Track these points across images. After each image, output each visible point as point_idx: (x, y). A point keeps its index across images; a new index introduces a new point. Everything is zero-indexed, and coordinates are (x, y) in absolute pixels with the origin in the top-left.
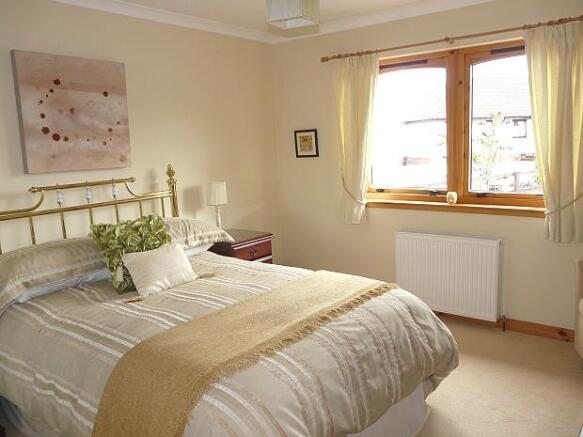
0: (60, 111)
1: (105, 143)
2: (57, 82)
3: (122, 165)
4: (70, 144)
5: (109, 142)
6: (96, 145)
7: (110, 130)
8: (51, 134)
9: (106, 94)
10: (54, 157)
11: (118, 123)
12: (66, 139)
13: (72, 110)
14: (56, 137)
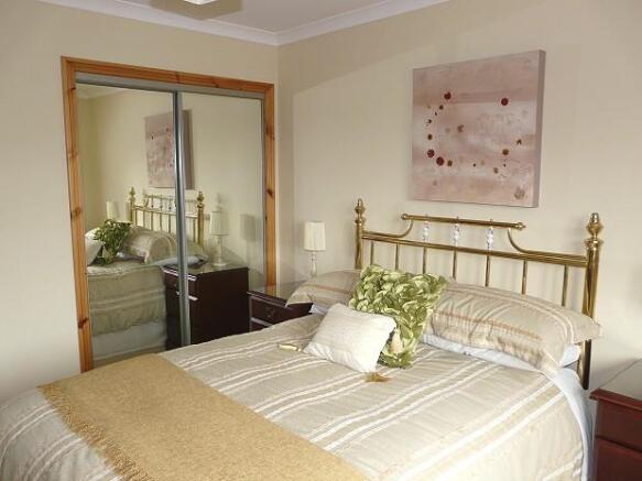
0: (448, 130)
1: (496, 171)
2: (448, 96)
3: (518, 203)
4: (453, 170)
5: (502, 170)
6: (484, 173)
7: (506, 152)
8: (435, 158)
9: (505, 102)
10: (435, 183)
11: (519, 141)
12: (450, 164)
13: (460, 129)
14: (440, 161)
